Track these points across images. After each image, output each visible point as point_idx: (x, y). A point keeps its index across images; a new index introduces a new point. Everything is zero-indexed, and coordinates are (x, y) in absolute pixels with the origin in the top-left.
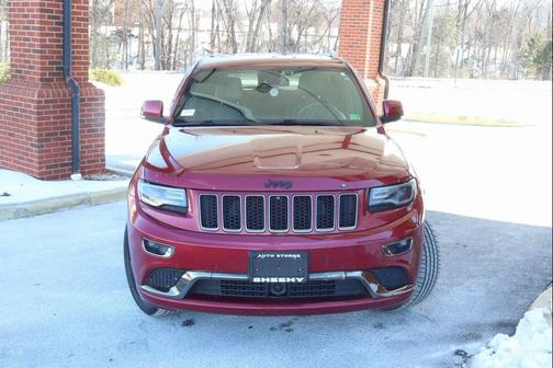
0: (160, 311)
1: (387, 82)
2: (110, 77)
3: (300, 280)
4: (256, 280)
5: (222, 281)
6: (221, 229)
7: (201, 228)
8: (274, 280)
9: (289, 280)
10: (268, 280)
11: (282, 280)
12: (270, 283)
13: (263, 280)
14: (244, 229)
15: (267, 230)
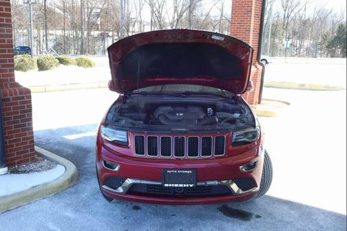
0: (114, 200)
1: (264, 68)
2: (86, 62)
3: (191, 186)
4: (166, 185)
5: (147, 185)
6: (146, 155)
7: (135, 155)
8: (176, 185)
9: (185, 185)
10: (173, 185)
11: (181, 185)
12: (174, 187)
13: (170, 185)
14: (159, 156)
15: (173, 156)
